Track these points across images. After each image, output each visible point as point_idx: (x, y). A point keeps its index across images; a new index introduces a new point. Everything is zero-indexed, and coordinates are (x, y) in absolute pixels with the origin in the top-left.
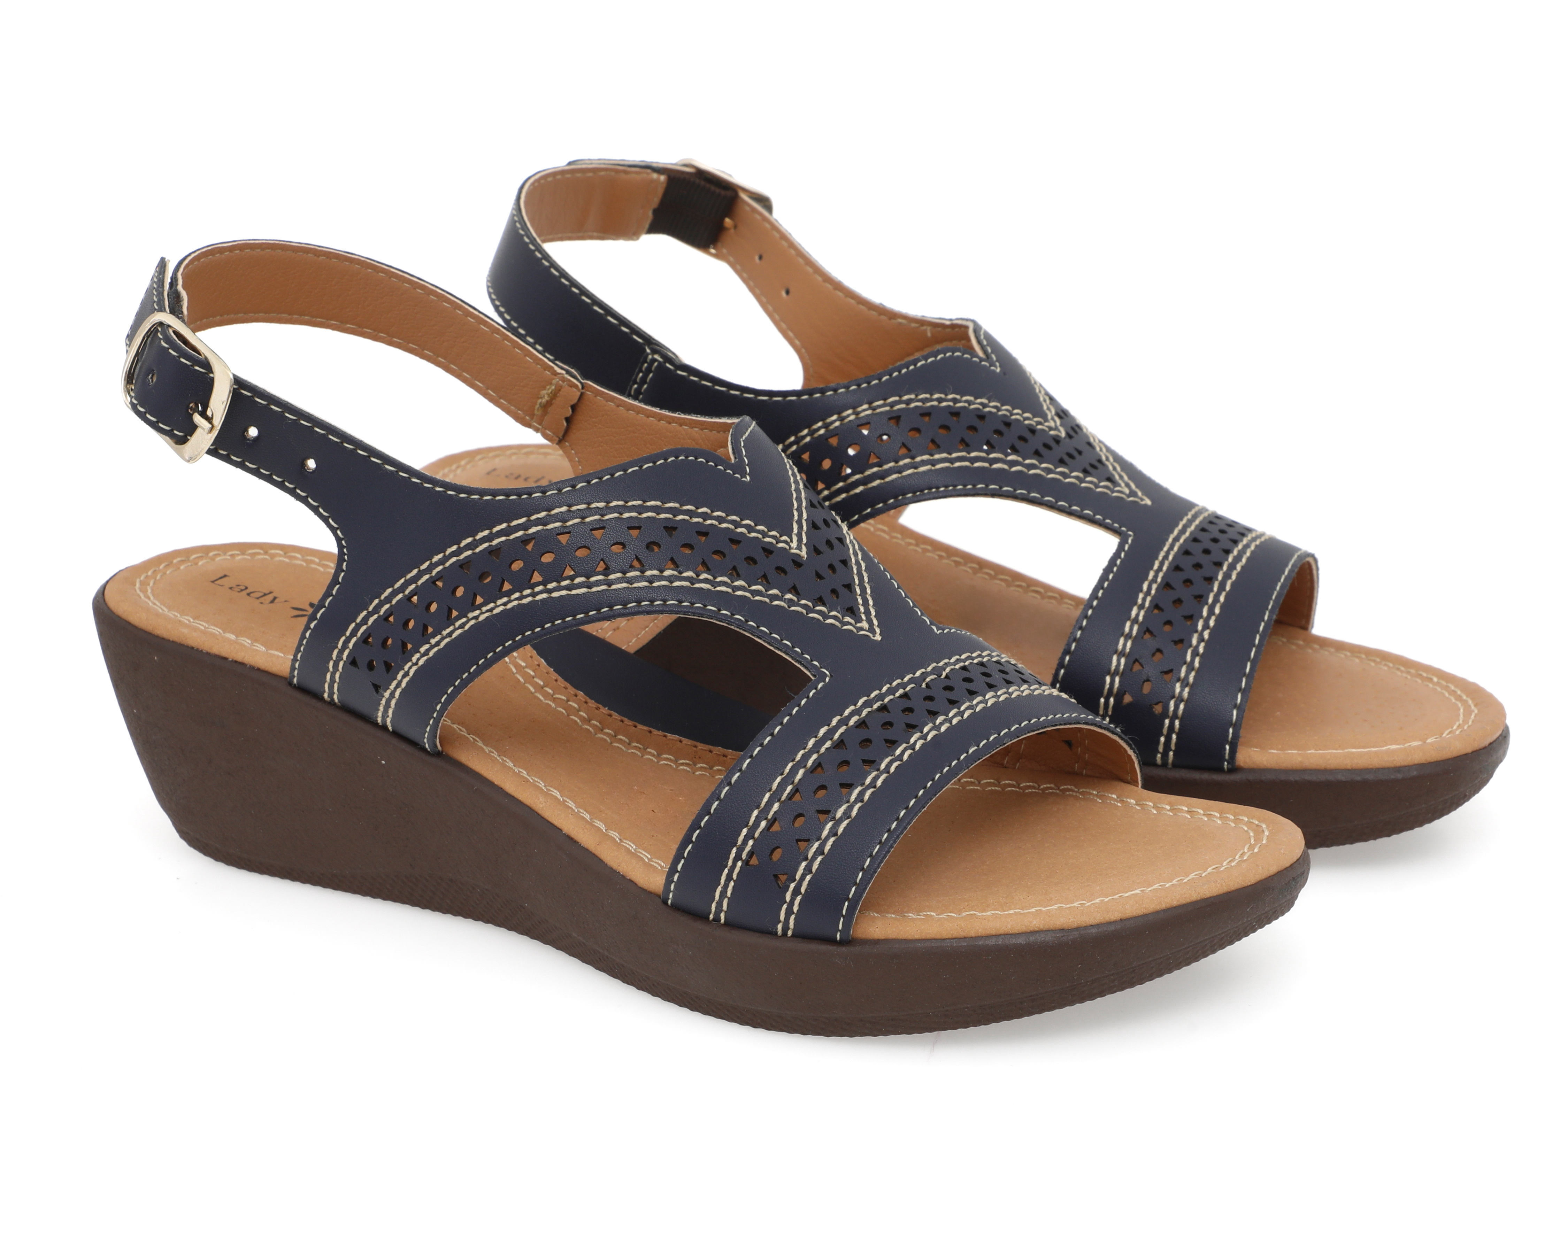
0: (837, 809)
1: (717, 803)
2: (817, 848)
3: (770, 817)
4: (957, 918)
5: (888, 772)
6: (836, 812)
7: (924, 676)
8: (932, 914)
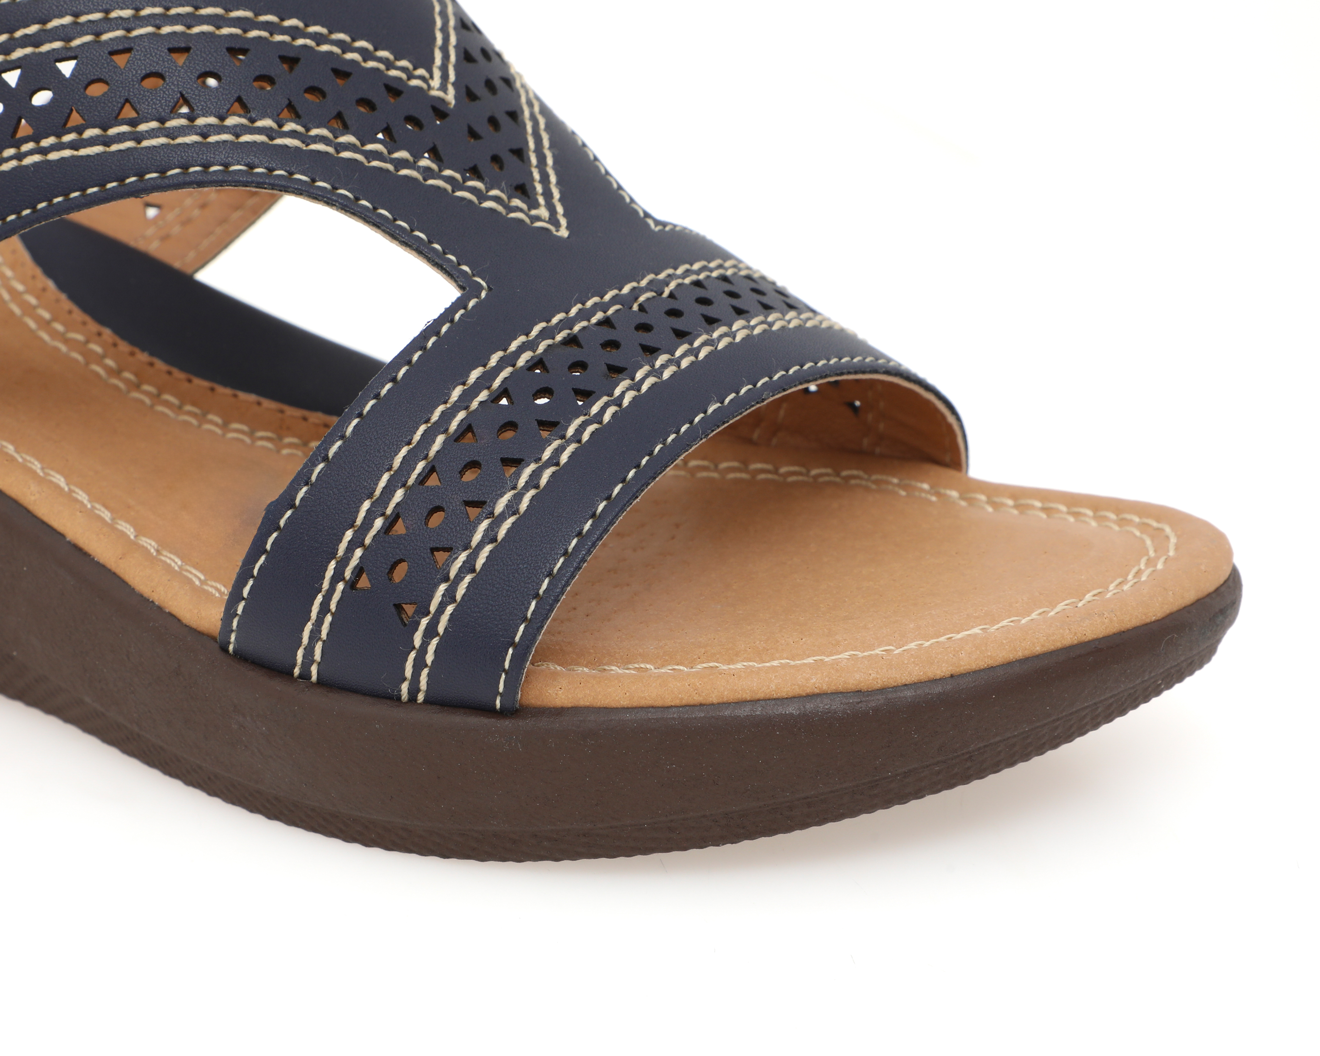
0: (497, 499)
1: (305, 489)
2: (464, 562)
3: (389, 511)
4: (688, 674)
5: (579, 441)
6: (495, 504)
7: (636, 293)
8: (648, 666)
